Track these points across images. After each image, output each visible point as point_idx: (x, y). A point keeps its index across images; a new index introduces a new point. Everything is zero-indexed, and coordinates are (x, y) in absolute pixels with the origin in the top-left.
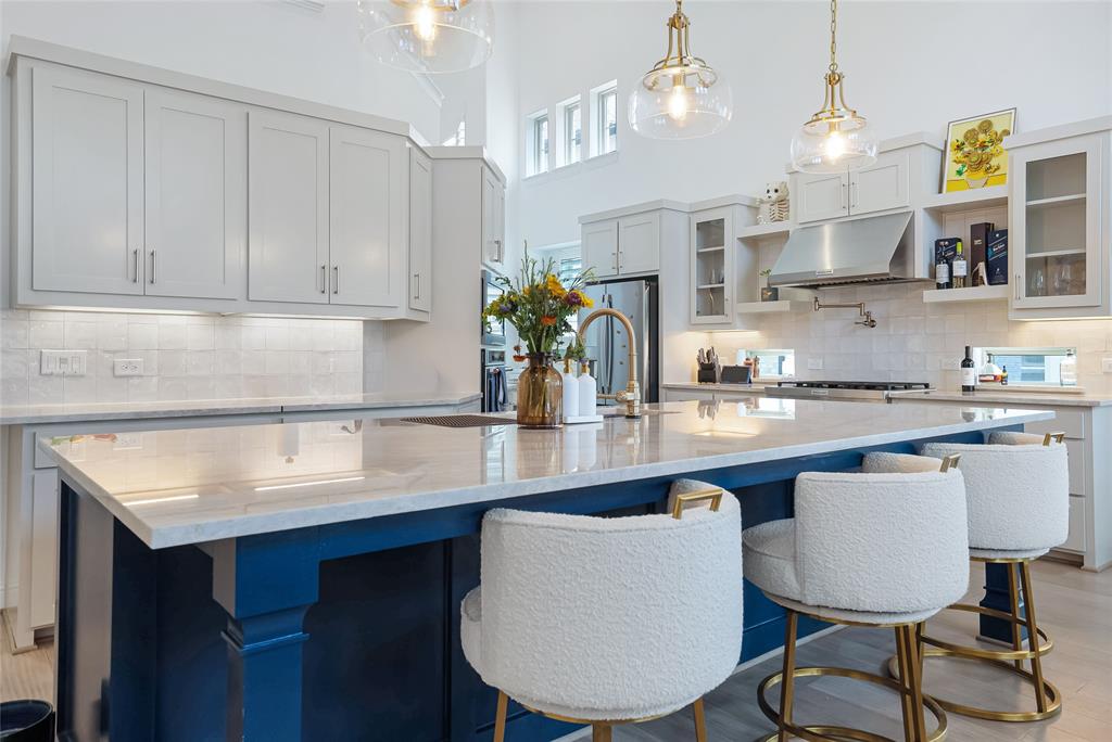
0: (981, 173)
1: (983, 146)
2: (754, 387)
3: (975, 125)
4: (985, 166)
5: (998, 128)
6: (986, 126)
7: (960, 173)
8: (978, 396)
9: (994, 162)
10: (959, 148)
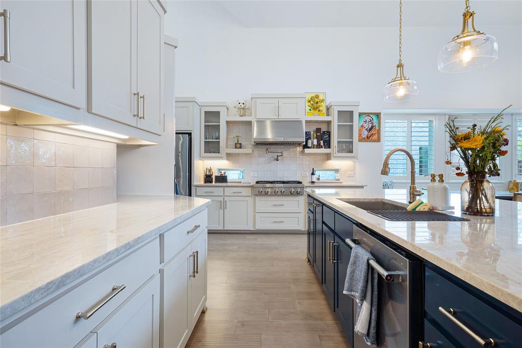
0: (317, 112)
1: (317, 103)
2: (228, 184)
3: (314, 95)
4: (318, 110)
5: (321, 97)
6: (317, 97)
7: (310, 110)
8: (316, 185)
9: (320, 108)
10: (309, 101)
